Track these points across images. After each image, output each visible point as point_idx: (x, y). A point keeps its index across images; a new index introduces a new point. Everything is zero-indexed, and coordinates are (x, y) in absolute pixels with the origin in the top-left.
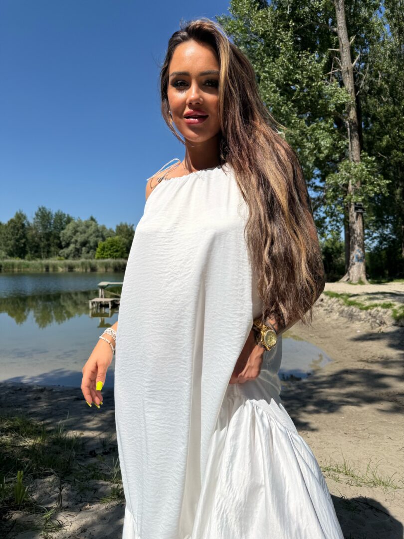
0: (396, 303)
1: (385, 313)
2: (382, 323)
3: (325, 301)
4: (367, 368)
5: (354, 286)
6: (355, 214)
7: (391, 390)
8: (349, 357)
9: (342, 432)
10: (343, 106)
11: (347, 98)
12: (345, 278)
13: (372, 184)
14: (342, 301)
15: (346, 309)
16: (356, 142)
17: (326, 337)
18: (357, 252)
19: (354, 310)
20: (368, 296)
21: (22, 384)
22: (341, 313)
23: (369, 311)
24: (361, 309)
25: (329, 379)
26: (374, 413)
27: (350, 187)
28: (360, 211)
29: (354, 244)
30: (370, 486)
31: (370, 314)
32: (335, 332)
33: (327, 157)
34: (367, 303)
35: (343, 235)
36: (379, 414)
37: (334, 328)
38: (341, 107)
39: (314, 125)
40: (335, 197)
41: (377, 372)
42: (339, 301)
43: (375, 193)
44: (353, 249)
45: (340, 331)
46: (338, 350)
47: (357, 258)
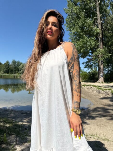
0: (112, 89)
1: (109, 91)
2: (108, 94)
3: (92, 88)
4: (104, 107)
5: (100, 84)
6: (101, 64)
7: (110, 113)
8: (99, 104)
9: (96, 125)
10: (98, 33)
11: (99, 31)
12: (98, 81)
13: (106, 55)
14: (97, 88)
15: (98, 90)
16: (101, 43)
17: (92, 98)
18: (101, 74)
19: (100, 90)
20: (104, 87)
21: (6, 109)
22: (97, 91)
23: (104, 91)
24: (102, 90)
25: (93, 110)
26: (105, 120)
27: (100, 56)
28: (102, 63)
29: (100, 71)
30: (104, 141)
31: (105, 92)
32: (95, 97)
33: (94, 47)
34: (104, 89)
35: (97, 69)
36: (107, 120)
37: (94, 95)
38: (97, 34)
39: (90, 38)
40: (95, 59)
41: (106, 108)
42: (96, 88)
43: (107, 58)
44: (100, 73)
45: (96, 96)
46: (96, 102)
47: (102, 76)
